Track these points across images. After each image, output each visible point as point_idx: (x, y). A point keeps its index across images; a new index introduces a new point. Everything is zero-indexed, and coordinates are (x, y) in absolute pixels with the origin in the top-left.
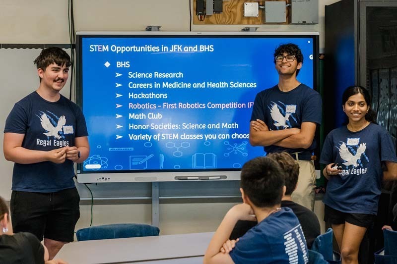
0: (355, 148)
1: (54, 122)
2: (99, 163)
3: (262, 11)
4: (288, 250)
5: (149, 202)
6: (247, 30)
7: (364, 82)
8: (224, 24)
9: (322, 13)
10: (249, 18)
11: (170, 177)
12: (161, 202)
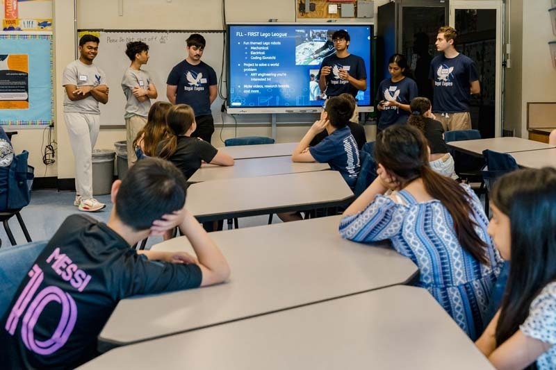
0: (394, 92)
1: (195, 76)
2: (240, 102)
3: (339, 10)
4: (346, 149)
5: (270, 125)
6: (330, 21)
7: (401, 52)
8: (316, 18)
9: (376, 11)
10: (331, 14)
11: (282, 111)
12: (278, 125)
